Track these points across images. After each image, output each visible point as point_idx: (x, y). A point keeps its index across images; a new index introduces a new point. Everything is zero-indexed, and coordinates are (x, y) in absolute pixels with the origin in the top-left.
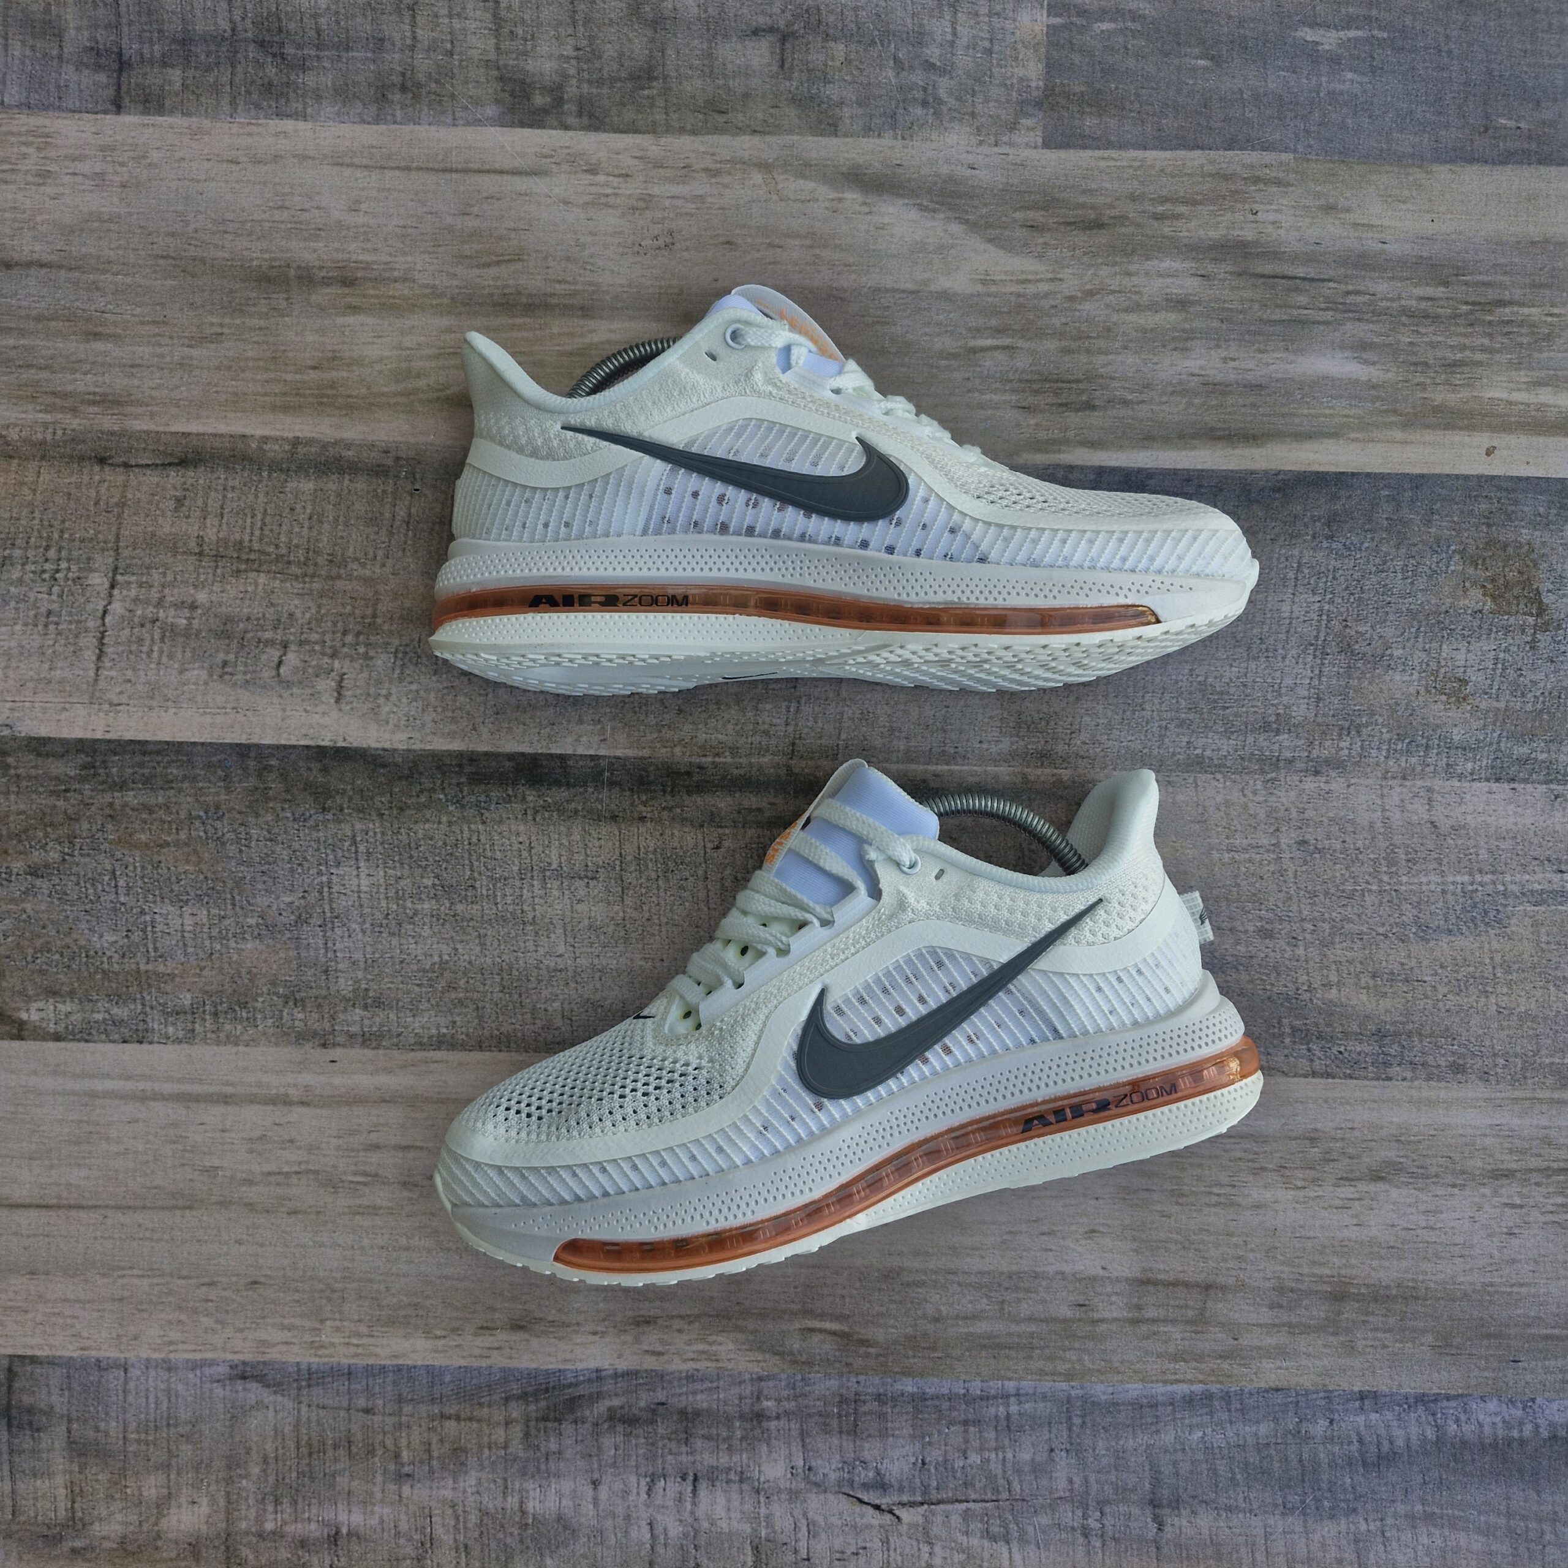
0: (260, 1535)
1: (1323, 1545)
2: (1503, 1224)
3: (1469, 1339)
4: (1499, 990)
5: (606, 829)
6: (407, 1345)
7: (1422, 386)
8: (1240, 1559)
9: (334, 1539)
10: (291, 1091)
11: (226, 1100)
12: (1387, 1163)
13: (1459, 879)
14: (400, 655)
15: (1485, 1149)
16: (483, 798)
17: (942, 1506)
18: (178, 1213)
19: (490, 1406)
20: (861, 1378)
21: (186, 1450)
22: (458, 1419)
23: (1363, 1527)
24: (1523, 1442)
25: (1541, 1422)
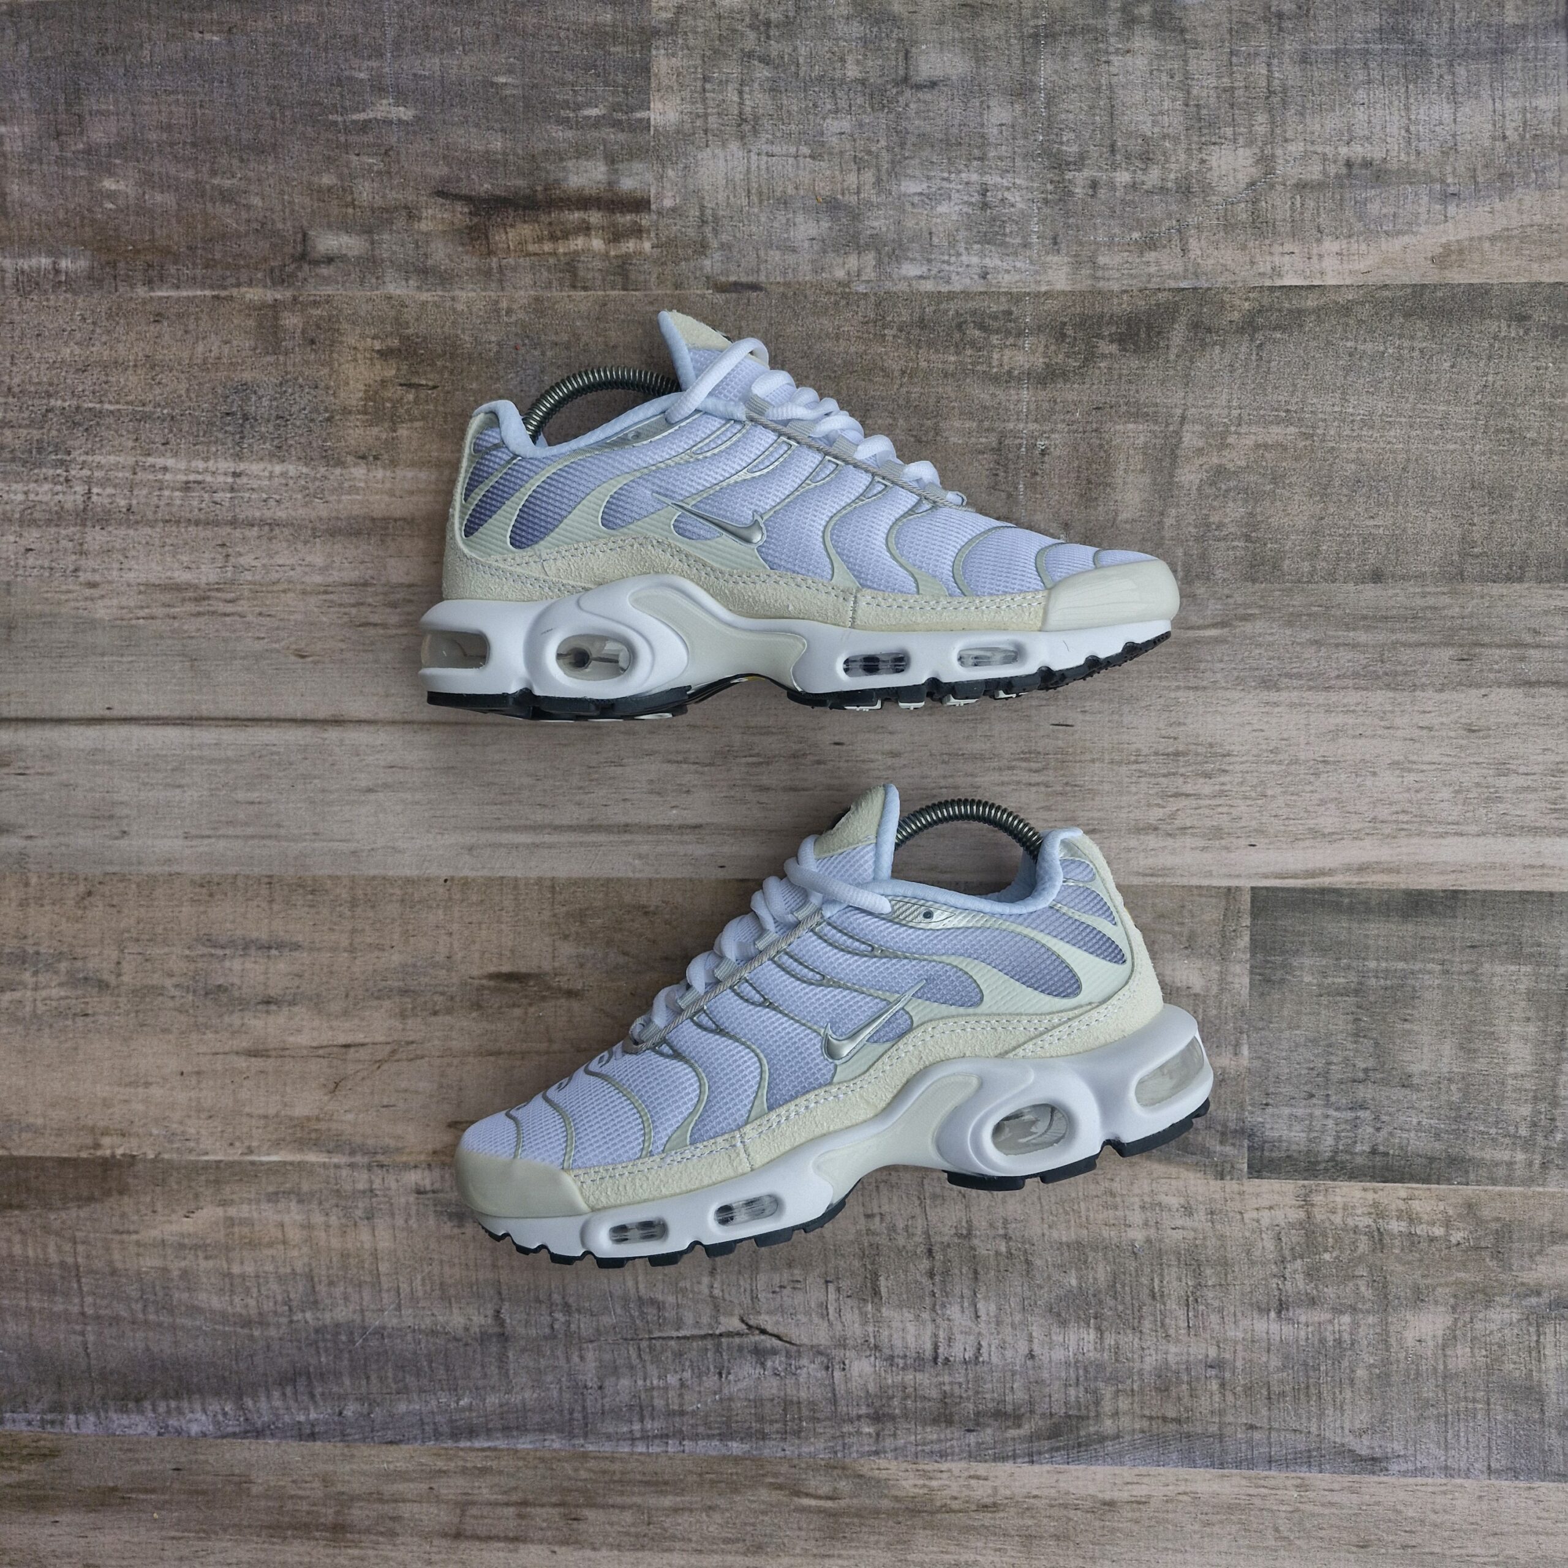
0: (1354, 1309)
1: (346, 1298)
3: (219, 1490)
6: (1215, 1487)
8: (423, 1284)
9: (1282, 1307)
17: (702, 1332)
19: (1134, 1431)
20: (781, 1454)
21: (1428, 1391)
22: (1164, 1419)
23: (309, 1315)
24: (165, 1396)
25: (151, 1415)
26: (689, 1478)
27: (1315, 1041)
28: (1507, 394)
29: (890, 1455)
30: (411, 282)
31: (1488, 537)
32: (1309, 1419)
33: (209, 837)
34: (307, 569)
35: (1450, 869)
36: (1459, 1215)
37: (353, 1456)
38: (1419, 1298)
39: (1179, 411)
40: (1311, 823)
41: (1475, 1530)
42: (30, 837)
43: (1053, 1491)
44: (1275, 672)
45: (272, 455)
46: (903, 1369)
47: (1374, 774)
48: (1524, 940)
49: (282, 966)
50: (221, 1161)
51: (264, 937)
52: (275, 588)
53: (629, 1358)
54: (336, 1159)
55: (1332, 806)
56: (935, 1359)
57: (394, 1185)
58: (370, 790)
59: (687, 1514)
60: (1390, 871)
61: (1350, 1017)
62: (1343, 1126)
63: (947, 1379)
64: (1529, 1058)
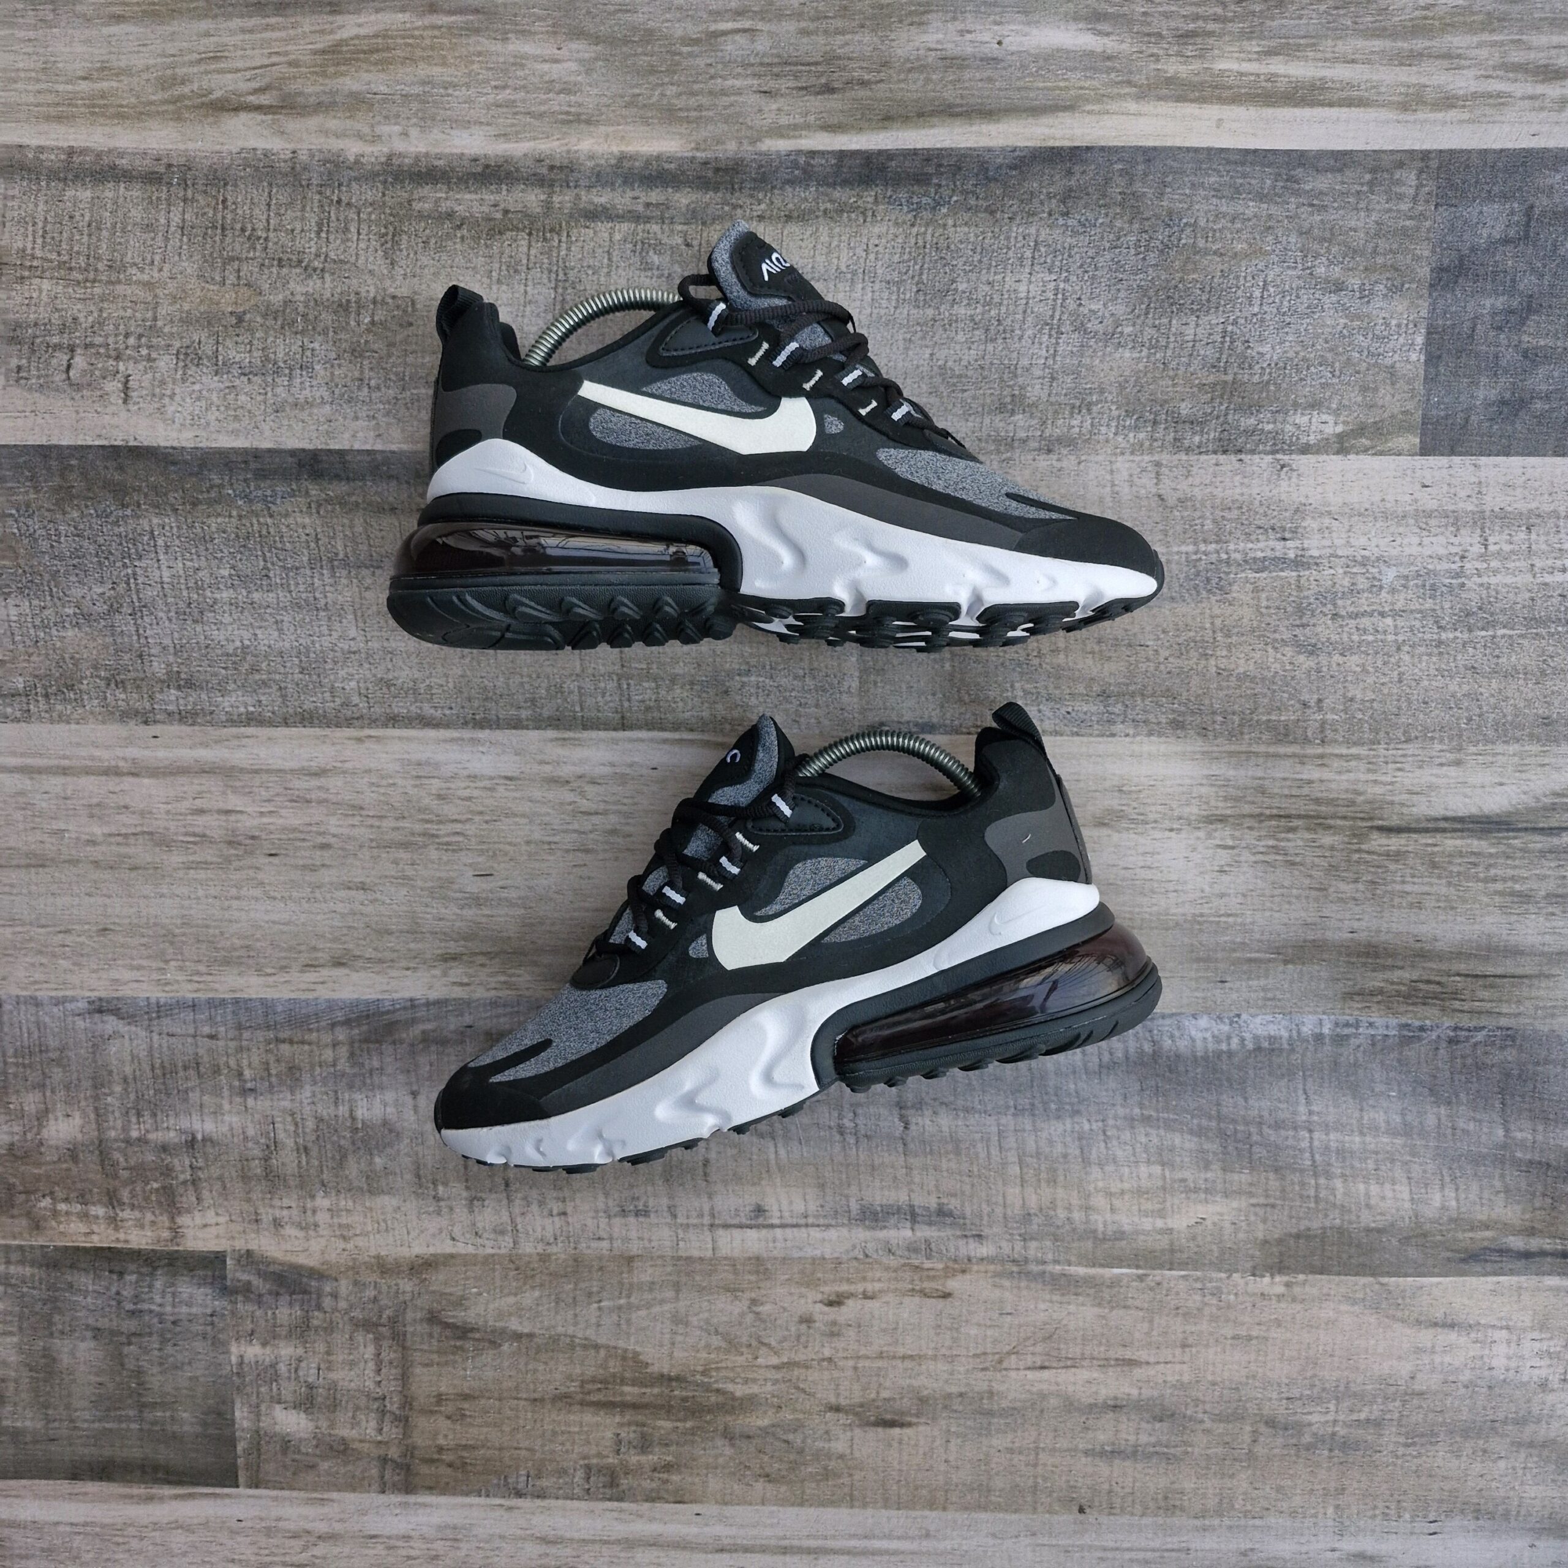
0: (128, 1142)
1: (1051, 1142)
2: (1216, 863)
3: (1181, 963)
4: (1218, 653)
5: (388, 521)
6: (240, 982)
7: (1157, 58)
8: (977, 1154)
9: (191, 1143)
10: (121, 764)
11: (65, 771)
12: (1110, 811)
13: (1184, 548)
14: (182, 357)
15: (1200, 797)
16: (269, 493)
18: (33, 870)
19: (318, 1031)
21: (57, 1072)
22: (291, 1042)
23: (1087, 1127)
24: (1230, 1054)
25: (1247, 1036)
42: (1333, 1550)
49: (1102, 1437)
57: (1004, 1244)
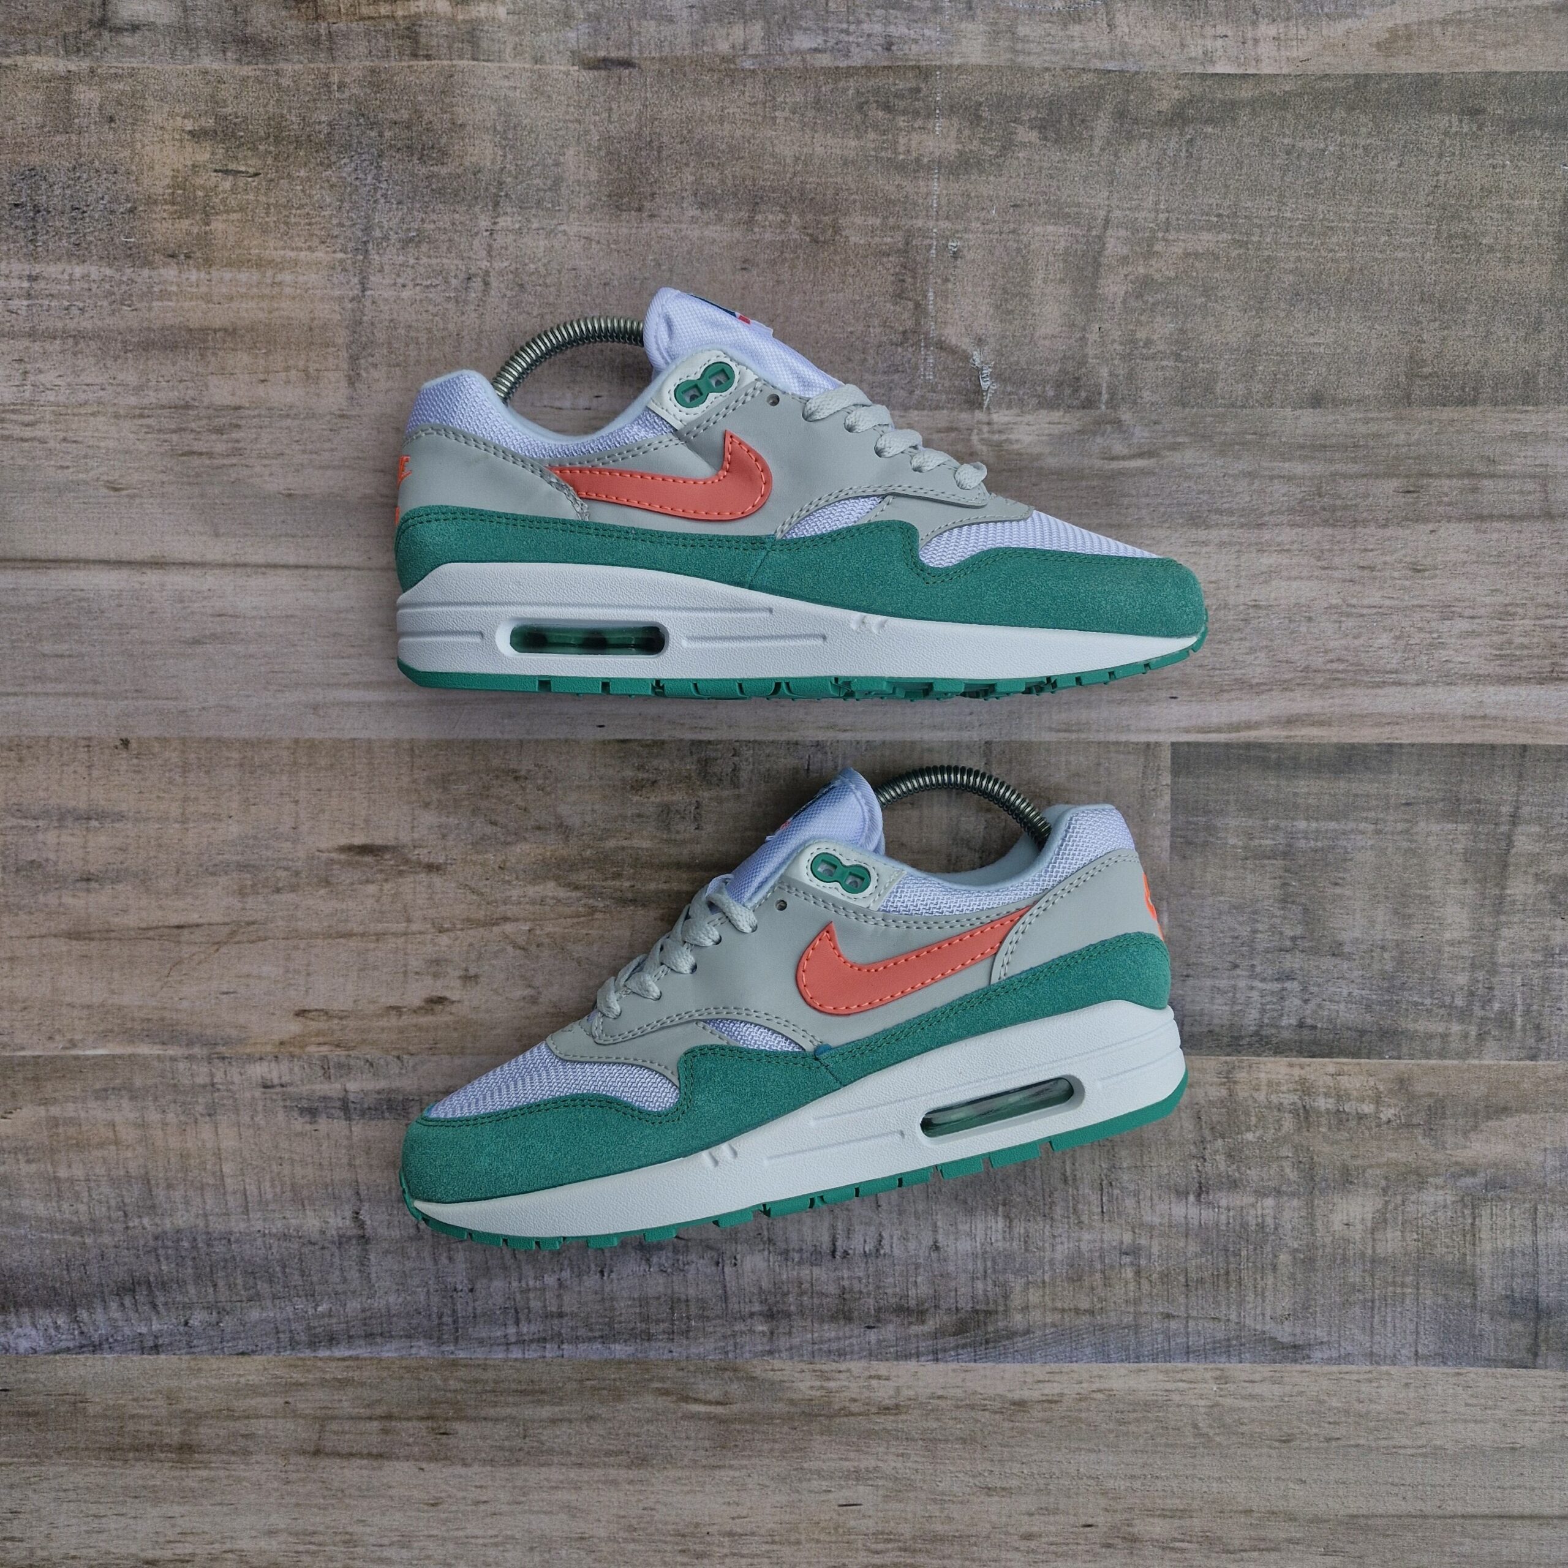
26: (569, 1386)
27: (1238, 908)
28: (1461, 195)
29: (784, 1355)
30: (229, 54)
31: (1439, 355)
32: (1229, 1308)
33: (15, 694)
34: (120, 389)
35: (1384, 720)
36: (1390, 1091)
37: (200, 1370)
38: (1347, 1179)
39: (1102, 213)
40: (1238, 673)
41: (1400, 1420)
43: (959, 1391)
44: (1205, 507)
45: (70, 255)
46: (800, 1263)
47: (1310, 619)
48: (1461, 796)
50: (39, 1057)
51: (83, 806)
52: (82, 411)
53: (502, 1258)
54: (171, 1052)
55: (1262, 655)
56: (833, 1253)
58: (196, 642)
59: (566, 1424)
60: (1321, 724)
61: (1278, 882)
62: (1269, 998)
63: (846, 1273)
64: (1466, 924)
